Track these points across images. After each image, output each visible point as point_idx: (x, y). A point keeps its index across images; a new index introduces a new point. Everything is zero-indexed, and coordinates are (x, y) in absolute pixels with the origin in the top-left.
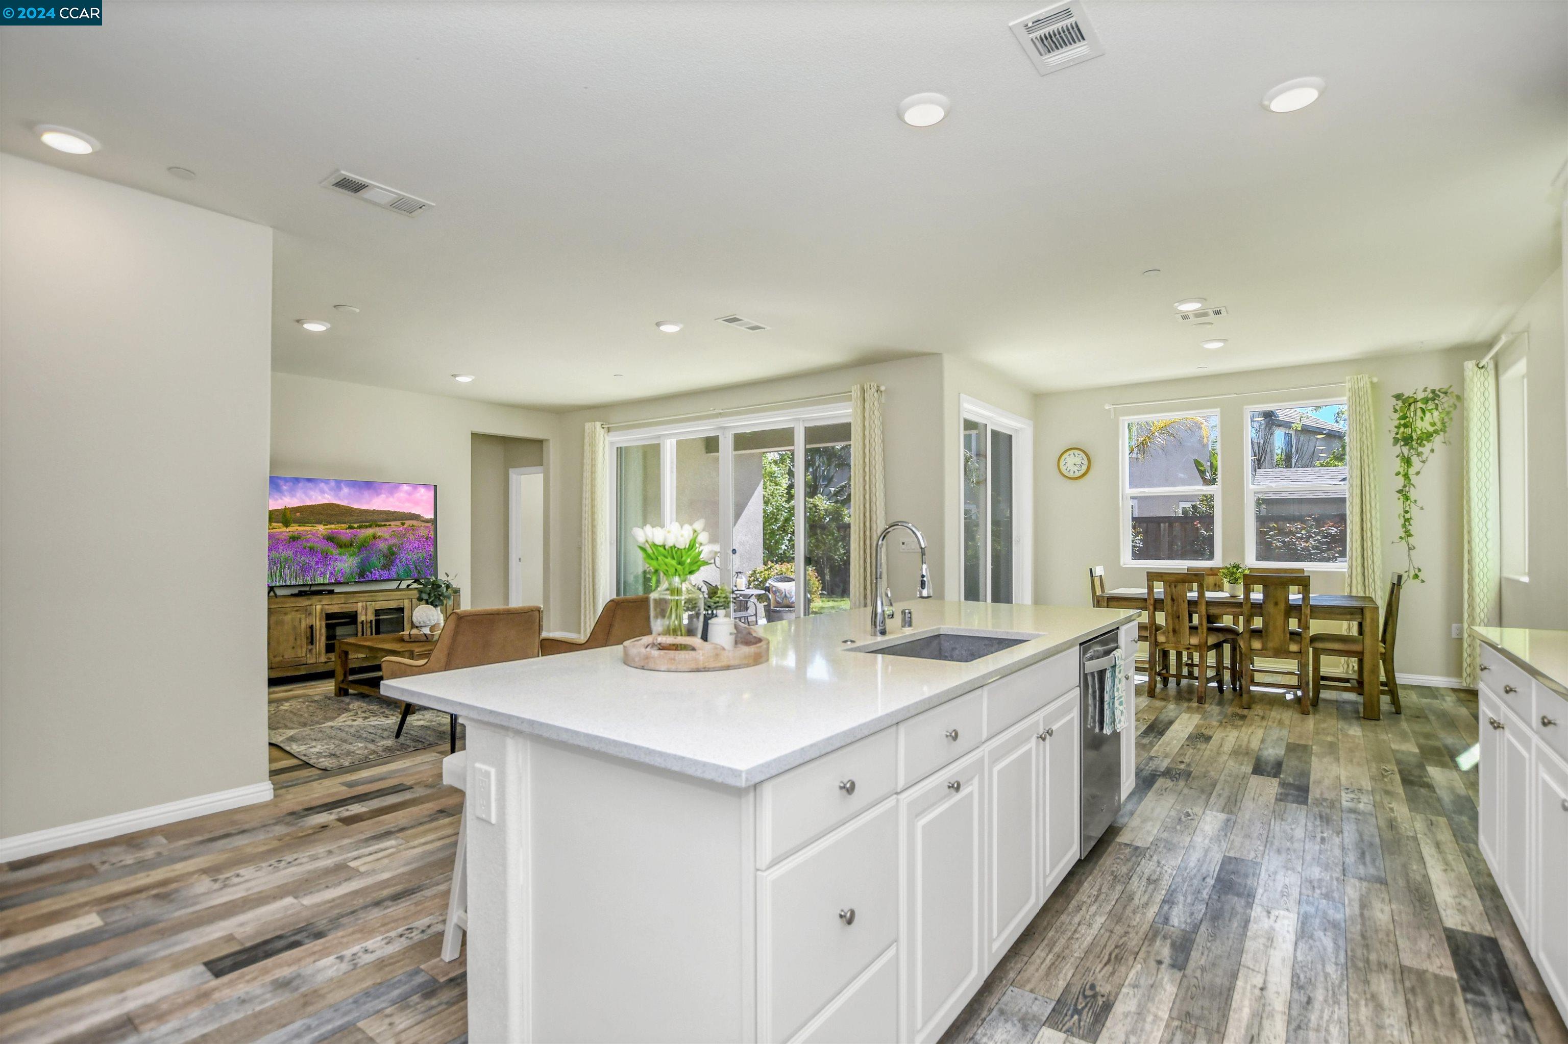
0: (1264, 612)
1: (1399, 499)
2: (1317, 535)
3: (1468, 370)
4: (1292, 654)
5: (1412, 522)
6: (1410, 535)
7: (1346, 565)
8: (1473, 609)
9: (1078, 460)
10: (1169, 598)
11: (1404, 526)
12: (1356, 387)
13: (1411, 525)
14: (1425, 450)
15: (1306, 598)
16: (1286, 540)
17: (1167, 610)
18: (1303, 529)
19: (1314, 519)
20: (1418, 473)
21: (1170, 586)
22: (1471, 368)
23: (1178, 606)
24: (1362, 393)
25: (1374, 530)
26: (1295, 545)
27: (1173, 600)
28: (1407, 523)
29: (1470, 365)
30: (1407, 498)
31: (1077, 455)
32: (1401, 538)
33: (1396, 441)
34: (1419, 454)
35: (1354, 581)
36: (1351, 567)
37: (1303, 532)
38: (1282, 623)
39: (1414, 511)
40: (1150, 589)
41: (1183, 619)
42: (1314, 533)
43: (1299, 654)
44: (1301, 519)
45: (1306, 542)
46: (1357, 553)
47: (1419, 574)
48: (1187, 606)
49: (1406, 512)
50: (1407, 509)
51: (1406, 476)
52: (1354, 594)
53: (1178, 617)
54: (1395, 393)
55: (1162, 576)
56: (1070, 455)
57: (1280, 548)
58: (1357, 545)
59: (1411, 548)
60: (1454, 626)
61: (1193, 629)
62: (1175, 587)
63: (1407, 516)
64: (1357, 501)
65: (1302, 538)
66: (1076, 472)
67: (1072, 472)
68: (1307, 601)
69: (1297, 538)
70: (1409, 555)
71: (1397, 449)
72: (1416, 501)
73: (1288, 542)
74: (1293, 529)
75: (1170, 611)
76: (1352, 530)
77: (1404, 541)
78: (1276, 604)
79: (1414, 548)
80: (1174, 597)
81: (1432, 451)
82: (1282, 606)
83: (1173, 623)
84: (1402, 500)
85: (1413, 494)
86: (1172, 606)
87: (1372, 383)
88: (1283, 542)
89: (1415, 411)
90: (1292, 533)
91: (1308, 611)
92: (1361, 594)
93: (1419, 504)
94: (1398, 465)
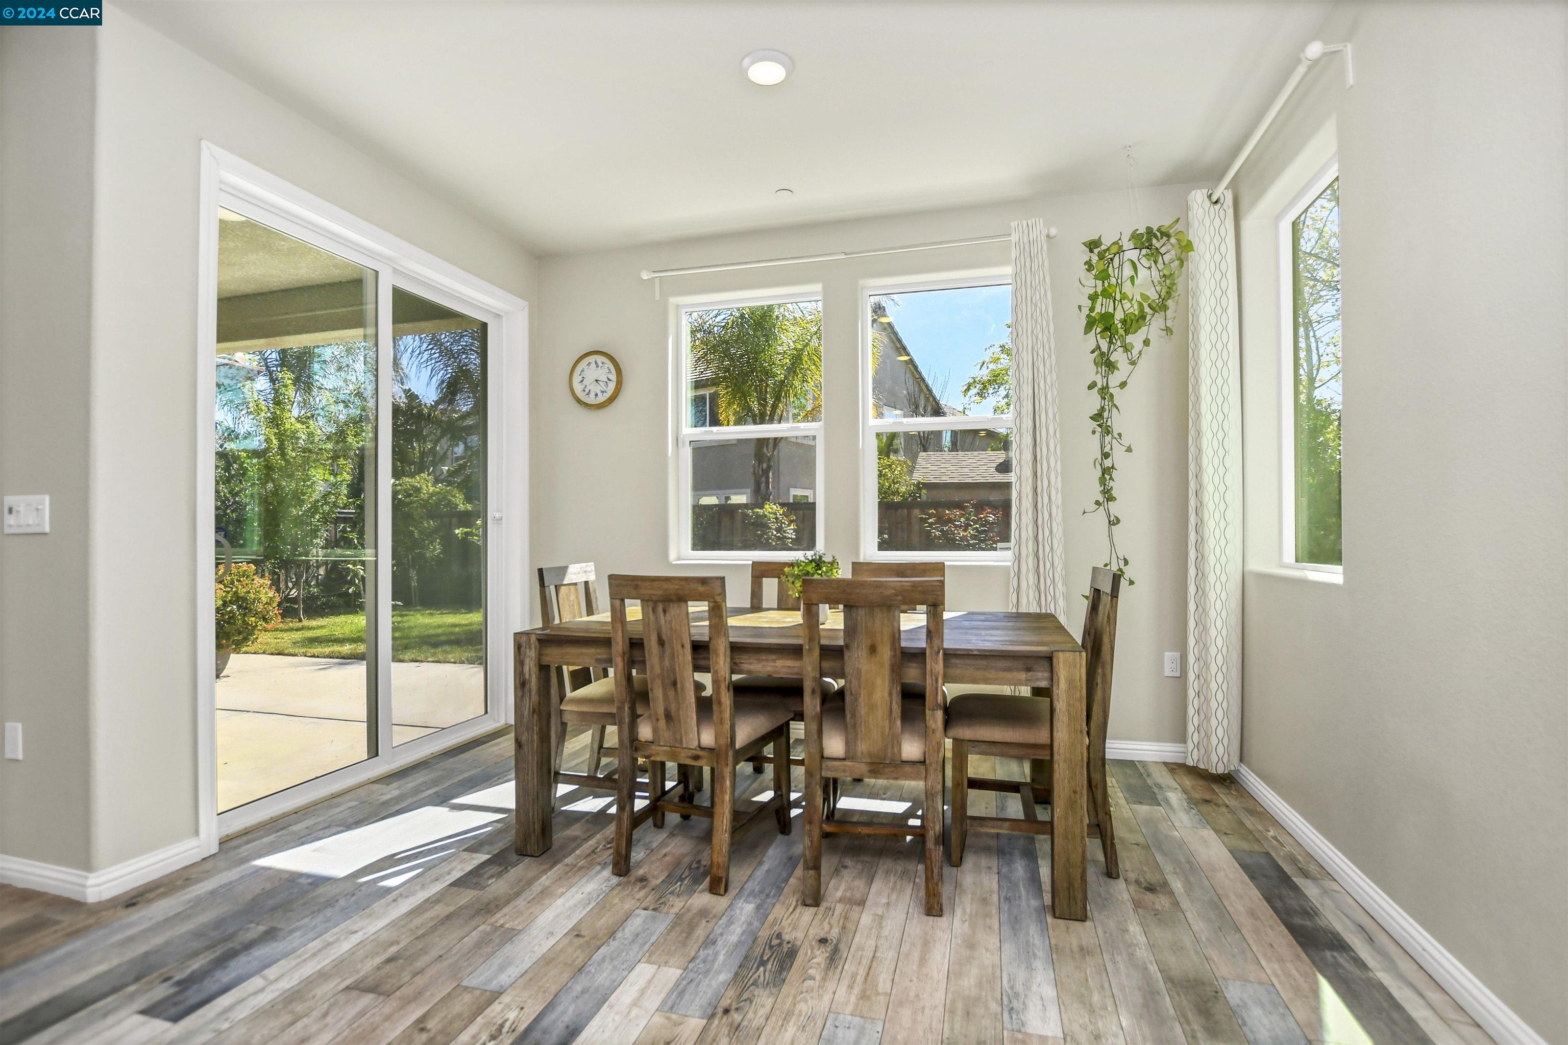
0: (848, 669)
1: (1094, 432)
2: (975, 522)
3: (1196, 206)
4: (908, 769)
5: (1115, 474)
6: (1110, 499)
7: (1009, 554)
8: (1205, 629)
9: (602, 374)
10: (655, 636)
11: (1102, 481)
12: (1026, 240)
13: (1111, 479)
14: (1135, 340)
15: (934, 629)
16: (945, 529)
18: (962, 515)
19: (973, 506)
20: (1123, 385)
21: (654, 608)
22: (1200, 202)
23: (672, 657)
24: (1034, 251)
25: (1053, 493)
26: (954, 534)
27: (662, 642)
28: (1107, 477)
29: (1198, 197)
30: (1107, 431)
31: (600, 365)
32: (1098, 503)
33: (1090, 324)
34: (1126, 348)
35: (1024, 585)
36: (1018, 558)
37: (962, 520)
38: (886, 695)
39: (1118, 456)
40: (618, 614)
41: (682, 688)
42: (972, 521)
43: (922, 768)
44: (959, 505)
45: (965, 530)
46: (1027, 533)
47: (1124, 569)
48: (689, 656)
49: (1106, 456)
50: (1107, 449)
51: (1104, 392)
52: (1023, 610)
53: (675, 684)
54: (1087, 239)
55: (636, 587)
56: (589, 364)
57: (939, 538)
58: (1027, 518)
59: (1114, 522)
60: (1168, 655)
61: (705, 706)
62: (665, 611)
63: (1108, 463)
64: (1028, 440)
65: (960, 527)
66: (600, 394)
67: (592, 395)
68: (936, 641)
69: (956, 526)
70: (1110, 535)
71: (1091, 340)
72: (1120, 435)
73: (947, 531)
74: (952, 516)
76: (1019, 494)
77: (1102, 508)
78: (873, 650)
79: (1118, 521)
80: (664, 637)
81: (1146, 342)
82: (886, 653)
83: (666, 698)
84: (1098, 434)
85: (1117, 422)
86: (662, 657)
87: (1048, 236)
88: (942, 531)
89: (1121, 266)
90: (950, 521)
91: (939, 667)
92: (1034, 609)
93: (1126, 441)
94: (1091, 373)
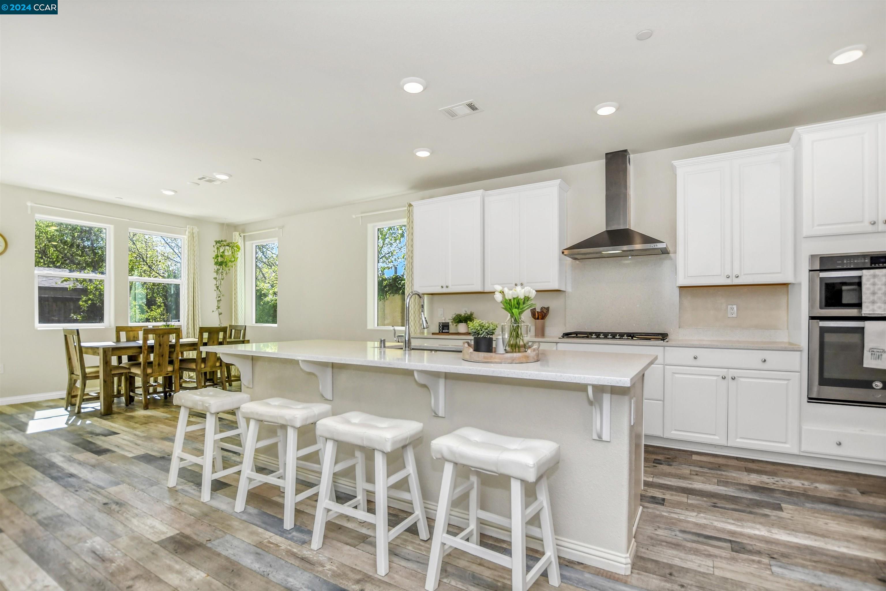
3: (236, 236)
4: (217, 367)
10: (158, 344)
11: (217, 303)
12: (192, 232)
17: (156, 352)
21: (159, 337)
23: (163, 348)
24: (195, 235)
27: (160, 345)
28: (219, 302)
29: (237, 234)
30: (219, 291)
41: (165, 356)
43: (221, 367)
48: (168, 348)
49: (219, 297)
53: (163, 356)
55: (152, 332)
59: (220, 314)
62: (163, 337)
63: (219, 299)
70: (219, 317)
75: (158, 352)
80: (161, 343)
83: (159, 359)
86: (160, 349)
